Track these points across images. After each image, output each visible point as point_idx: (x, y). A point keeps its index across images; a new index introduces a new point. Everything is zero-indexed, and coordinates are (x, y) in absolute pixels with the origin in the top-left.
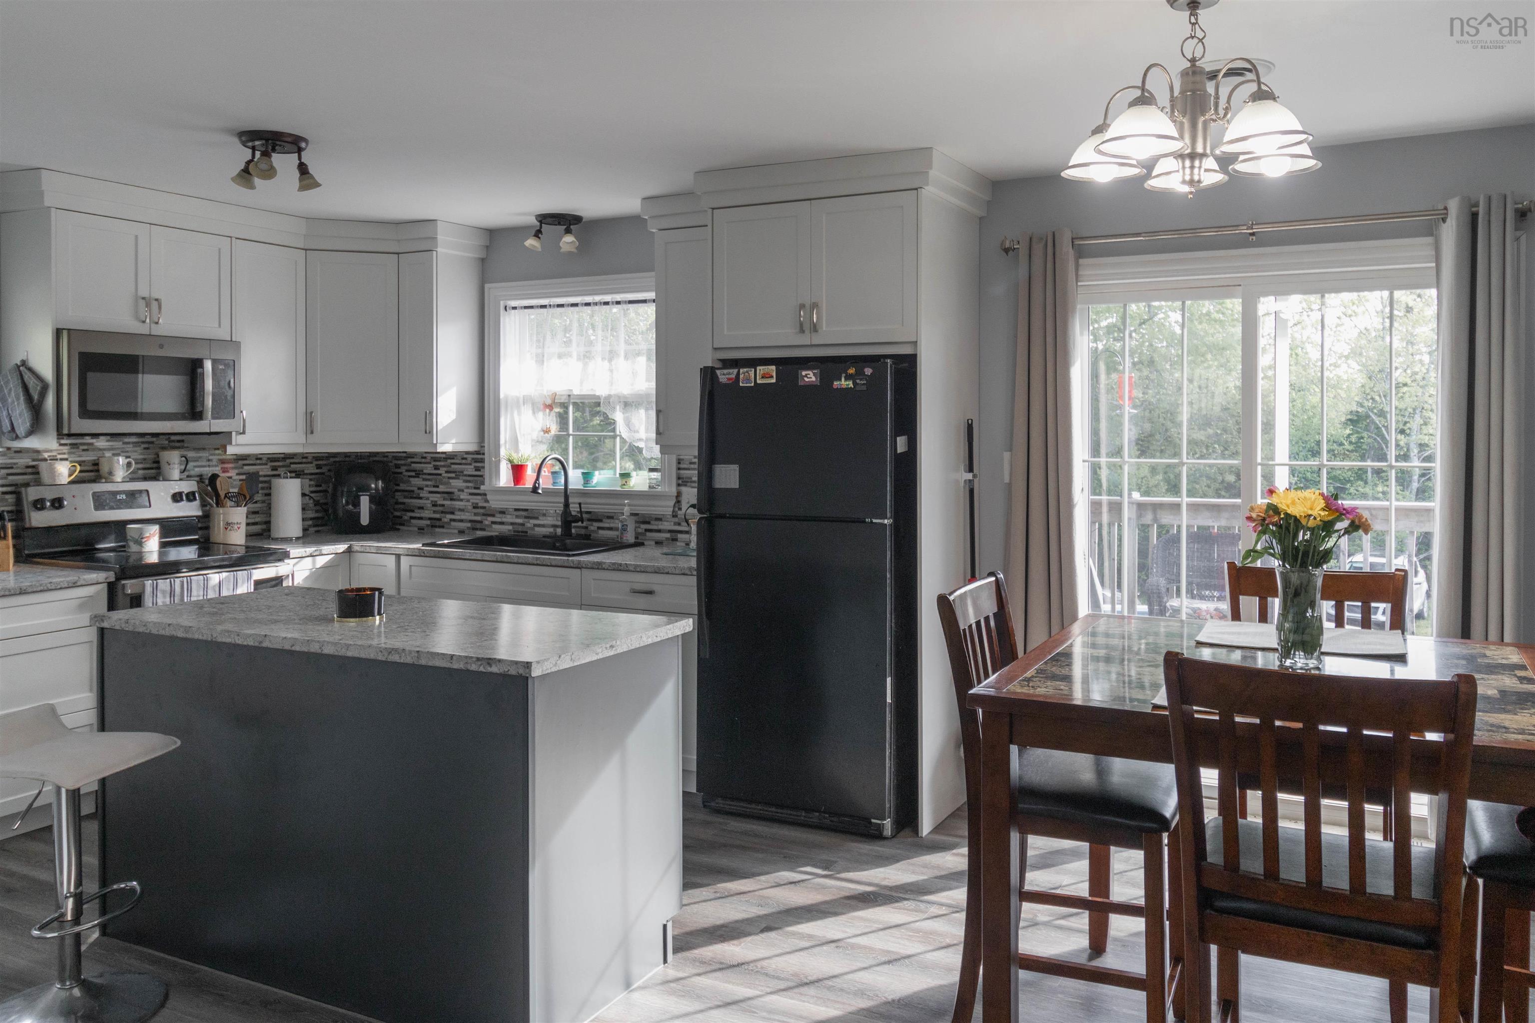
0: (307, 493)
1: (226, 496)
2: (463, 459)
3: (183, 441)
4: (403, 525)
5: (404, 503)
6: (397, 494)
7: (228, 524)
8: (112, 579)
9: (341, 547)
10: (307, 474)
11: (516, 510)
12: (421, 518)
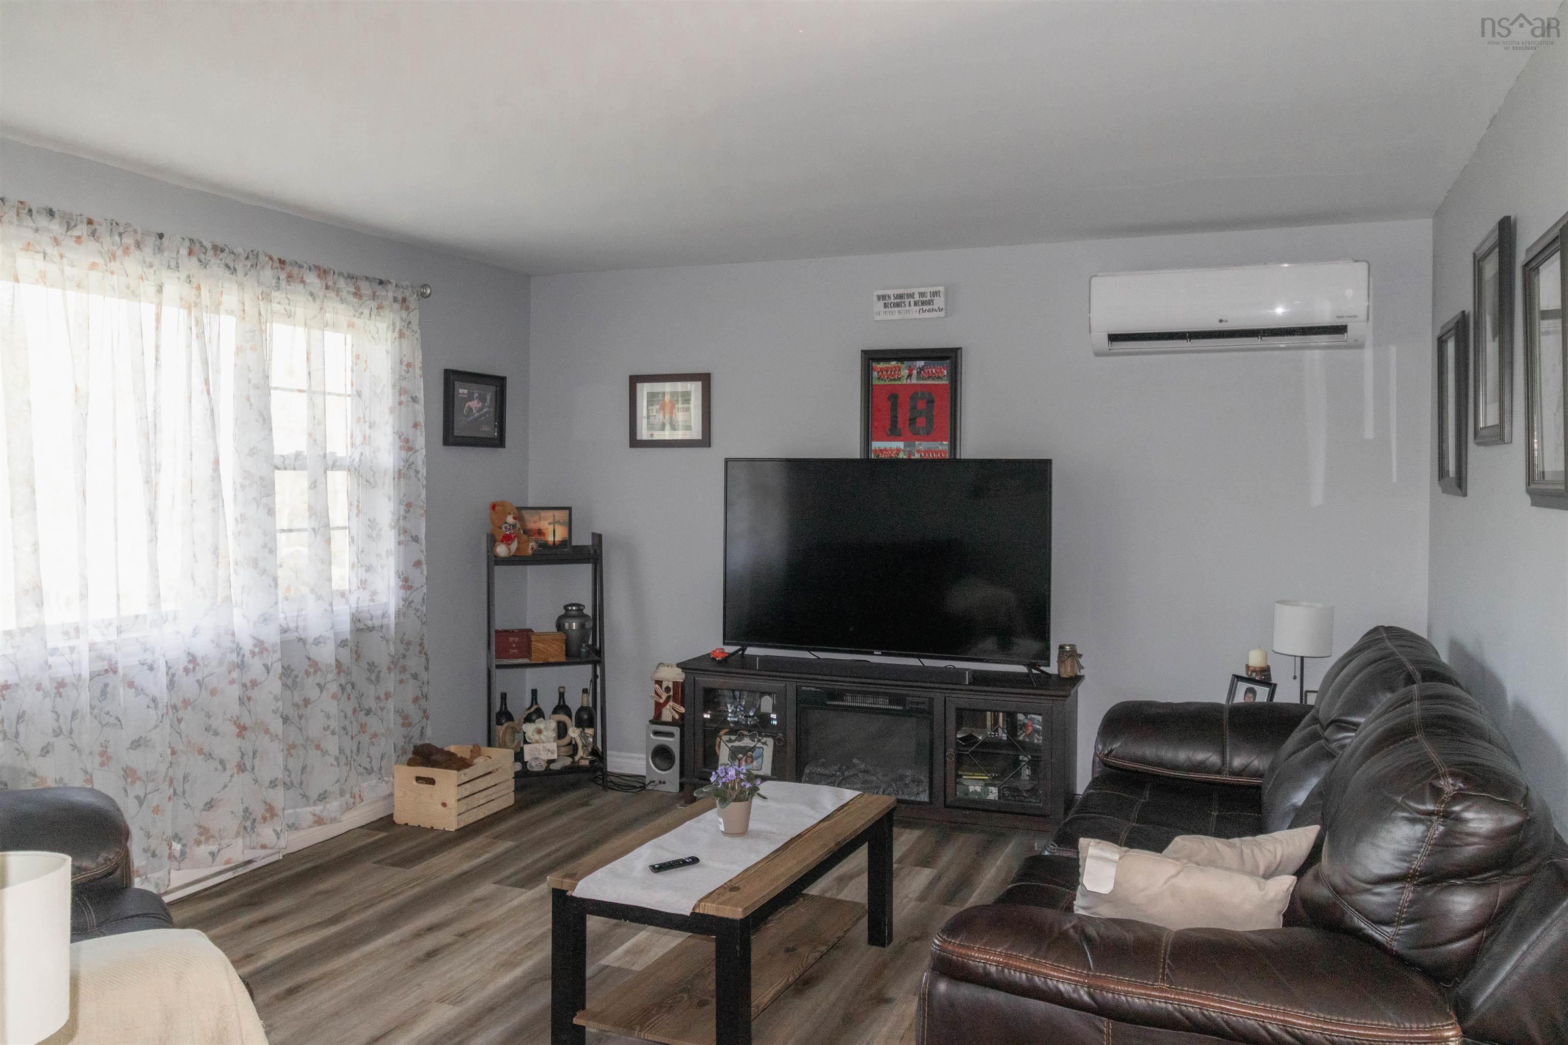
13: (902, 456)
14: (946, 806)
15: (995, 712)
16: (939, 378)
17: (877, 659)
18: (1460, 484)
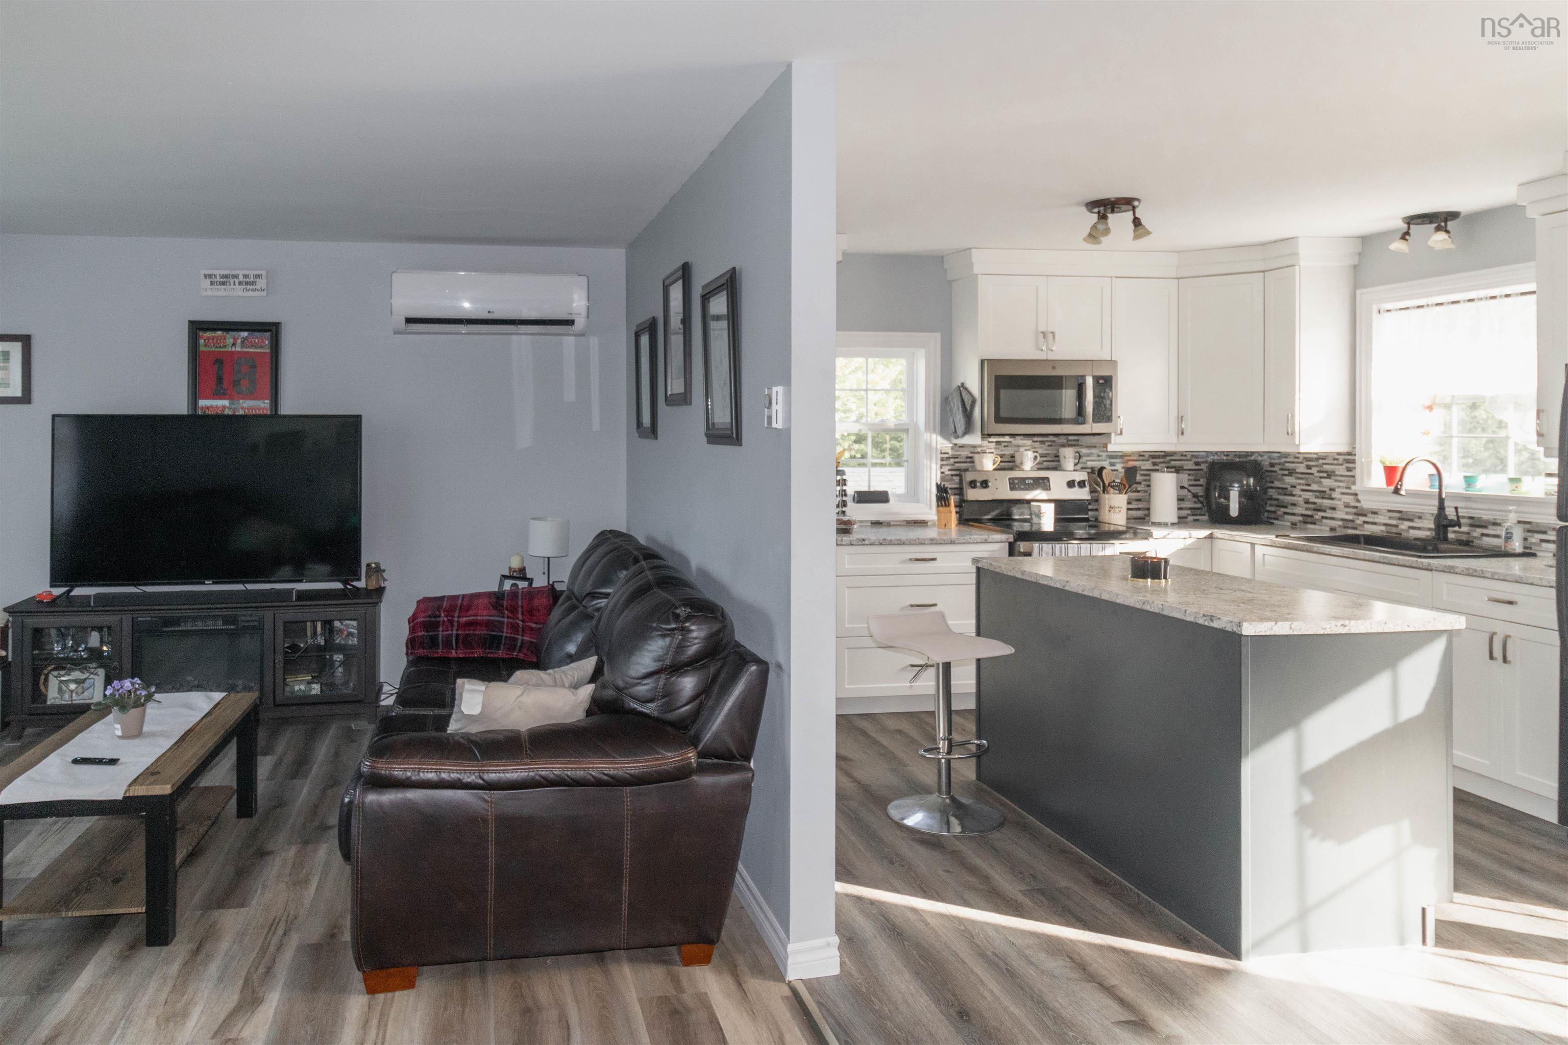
0: (1186, 486)
1: (1109, 485)
2: (1334, 459)
3: (1078, 440)
4: (1277, 519)
5: (1278, 500)
6: (1270, 490)
7: (1111, 507)
8: (1012, 540)
9: (1204, 533)
10: (1186, 470)
11: (1389, 511)
12: (1294, 514)
13: (227, 412)
14: (275, 705)
15: (314, 621)
16: (261, 347)
17: (209, 587)
18: (653, 431)
